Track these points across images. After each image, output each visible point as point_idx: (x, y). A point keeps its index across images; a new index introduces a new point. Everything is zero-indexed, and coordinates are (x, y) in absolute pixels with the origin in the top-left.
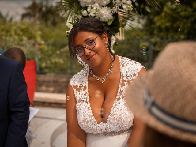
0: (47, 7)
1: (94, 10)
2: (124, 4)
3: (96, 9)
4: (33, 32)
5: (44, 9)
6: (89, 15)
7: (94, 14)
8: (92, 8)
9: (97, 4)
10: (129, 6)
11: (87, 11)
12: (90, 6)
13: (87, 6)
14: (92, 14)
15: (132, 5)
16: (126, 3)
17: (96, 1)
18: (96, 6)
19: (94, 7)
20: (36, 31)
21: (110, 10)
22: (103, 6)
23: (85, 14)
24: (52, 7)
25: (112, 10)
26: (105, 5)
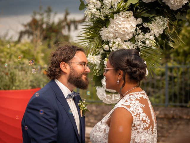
0: (47, 24)
1: (116, 45)
2: (147, 39)
3: (119, 44)
4: (35, 54)
5: (44, 26)
6: (111, 50)
7: (116, 49)
8: (114, 43)
9: (119, 39)
10: (152, 42)
11: (109, 46)
12: (112, 40)
13: (108, 40)
14: (114, 49)
15: (155, 41)
16: (149, 39)
17: (118, 36)
18: (118, 41)
19: (116, 42)
20: (38, 53)
21: (133, 45)
22: (126, 41)
23: (106, 49)
24: (53, 23)
25: (134, 45)
26: (127, 40)
